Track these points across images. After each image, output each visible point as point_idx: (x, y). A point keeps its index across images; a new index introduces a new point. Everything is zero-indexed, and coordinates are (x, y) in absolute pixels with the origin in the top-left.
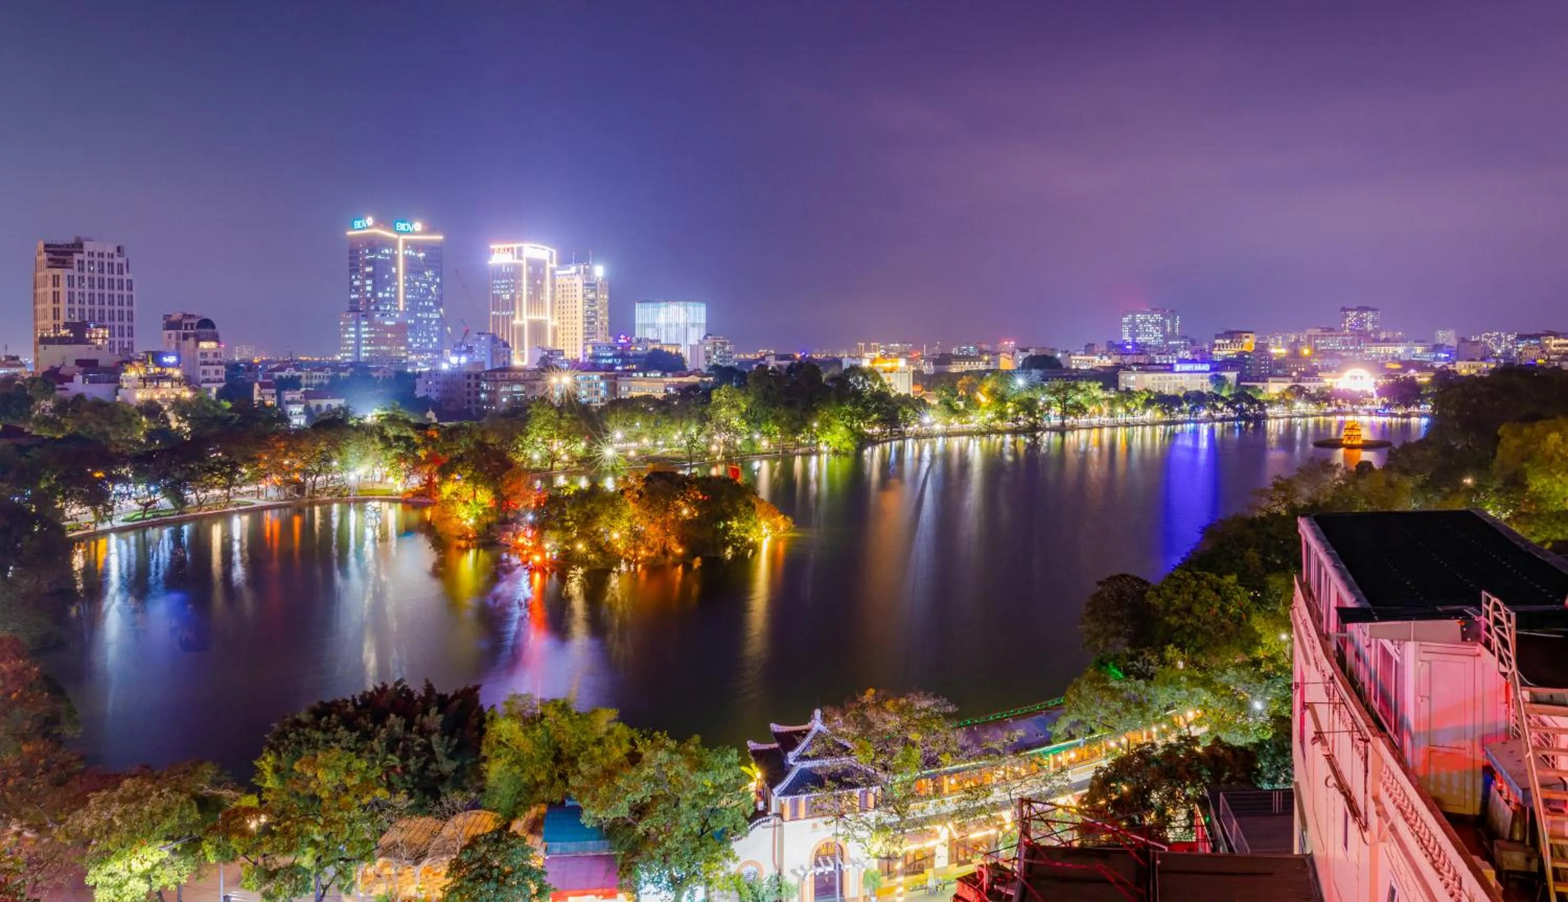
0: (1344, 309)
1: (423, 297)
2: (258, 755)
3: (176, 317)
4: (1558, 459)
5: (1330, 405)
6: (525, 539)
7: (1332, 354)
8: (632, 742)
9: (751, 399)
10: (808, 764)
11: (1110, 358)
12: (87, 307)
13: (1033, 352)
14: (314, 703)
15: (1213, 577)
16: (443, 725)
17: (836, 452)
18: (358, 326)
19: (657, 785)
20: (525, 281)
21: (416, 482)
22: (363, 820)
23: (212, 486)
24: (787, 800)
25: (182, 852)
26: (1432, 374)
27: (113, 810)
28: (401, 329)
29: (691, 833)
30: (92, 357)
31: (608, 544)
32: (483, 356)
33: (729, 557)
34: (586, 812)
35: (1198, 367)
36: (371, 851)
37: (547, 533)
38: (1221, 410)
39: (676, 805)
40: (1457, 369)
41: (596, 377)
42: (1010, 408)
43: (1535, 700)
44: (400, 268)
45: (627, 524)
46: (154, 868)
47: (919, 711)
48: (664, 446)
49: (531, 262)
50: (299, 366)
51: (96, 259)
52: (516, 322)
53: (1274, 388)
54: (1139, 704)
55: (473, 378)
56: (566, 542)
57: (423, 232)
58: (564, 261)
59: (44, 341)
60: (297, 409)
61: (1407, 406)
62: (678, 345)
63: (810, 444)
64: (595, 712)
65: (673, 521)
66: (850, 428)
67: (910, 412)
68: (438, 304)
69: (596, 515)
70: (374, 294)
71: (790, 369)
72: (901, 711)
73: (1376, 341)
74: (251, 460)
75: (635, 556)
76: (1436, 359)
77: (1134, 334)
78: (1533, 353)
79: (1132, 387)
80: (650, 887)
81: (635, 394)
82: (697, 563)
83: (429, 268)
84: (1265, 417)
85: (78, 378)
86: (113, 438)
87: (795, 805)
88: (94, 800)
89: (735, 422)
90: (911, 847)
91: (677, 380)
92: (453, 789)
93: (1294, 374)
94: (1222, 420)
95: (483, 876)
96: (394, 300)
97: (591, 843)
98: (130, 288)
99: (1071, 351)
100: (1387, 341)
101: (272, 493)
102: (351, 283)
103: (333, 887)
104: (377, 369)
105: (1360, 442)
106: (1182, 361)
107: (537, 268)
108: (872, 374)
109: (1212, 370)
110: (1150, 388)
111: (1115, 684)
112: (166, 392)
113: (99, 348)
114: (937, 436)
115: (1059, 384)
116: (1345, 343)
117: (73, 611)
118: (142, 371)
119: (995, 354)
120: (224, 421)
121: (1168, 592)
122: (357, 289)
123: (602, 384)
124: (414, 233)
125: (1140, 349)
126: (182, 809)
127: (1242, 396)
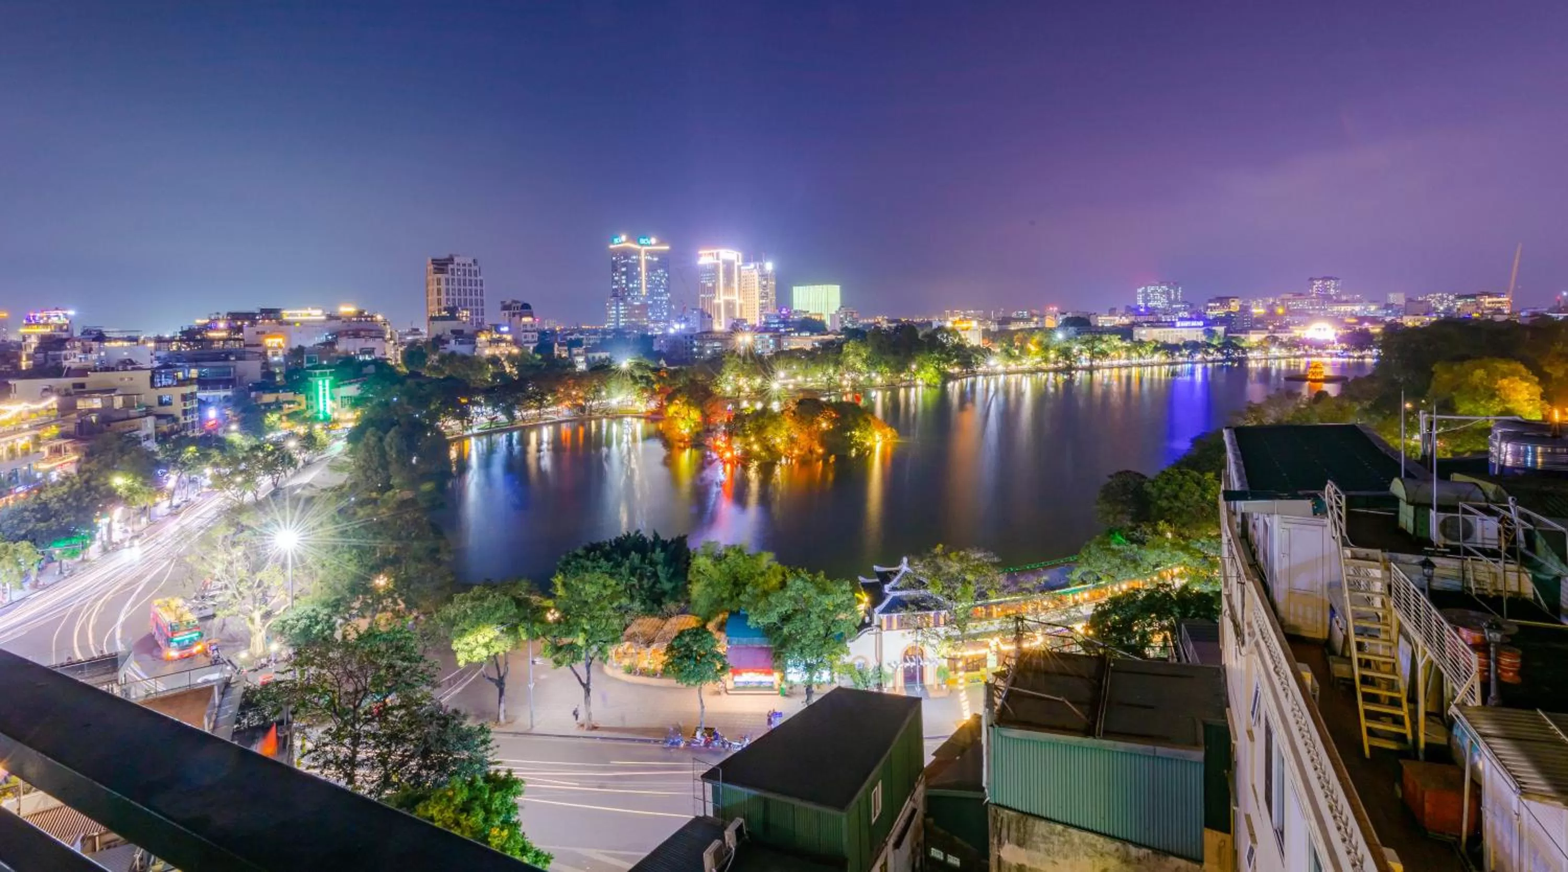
0: (1311, 279)
1: (658, 286)
2: (553, 575)
3: (508, 302)
4: (1482, 390)
5: (1299, 350)
6: (721, 442)
7: (1301, 312)
8: (784, 575)
9: (870, 349)
10: (898, 593)
11: (1127, 317)
12: (457, 297)
13: (1069, 315)
14: (587, 544)
15: (1196, 473)
16: (665, 559)
17: (928, 386)
18: (617, 306)
19: (796, 603)
20: (721, 275)
21: (653, 405)
22: (615, 617)
23: (530, 408)
24: (884, 617)
25: (506, 632)
26: (1383, 326)
27: (467, 605)
28: (644, 307)
29: (819, 635)
30: (459, 328)
31: (774, 446)
32: (696, 324)
33: (853, 455)
34: (750, 618)
35: (1194, 323)
36: (618, 637)
37: (735, 438)
38: (1212, 354)
39: (809, 616)
40: (1404, 322)
41: (767, 336)
42: (1052, 355)
43: (1355, 557)
44: (643, 269)
45: (785, 433)
46: (491, 640)
47: (974, 560)
48: (811, 382)
49: (725, 262)
50: (582, 332)
51: (462, 268)
52: (716, 301)
53: (1254, 338)
54: (1134, 561)
55: (690, 337)
56: (746, 445)
57: (656, 245)
58: (746, 261)
59: (433, 319)
60: (580, 359)
61: (1362, 349)
62: (821, 314)
63: (910, 381)
64: (760, 554)
65: (816, 432)
66: (938, 369)
67: (980, 357)
68: (667, 291)
69: (766, 427)
70: (627, 285)
71: (896, 328)
72: (961, 559)
73: (1339, 302)
74: (553, 392)
75: (791, 454)
76: (1387, 315)
77: (1146, 301)
78: (1469, 310)
79: (1143, 338)
80: (793, 670)
81: (793, 347)
82: (832, 459)
83: (661, 267)
84: (1247, 359)
85: (453, 342)
86: (473, 378)
87: (890, 620)
88: (457, 598)
89: (859, 365)
90: (970, 652)
91: (820, 337)
92: (671, 600)
93: (1271, 327)
94: (1213, 361)
95: (687, 656)
96: (639, 289)
97: (756, 639)
98: (481, 285)
99: (1098, 313)
100: (1346, 302)
101: (566, 412)
102: (613, 278)
103: (597, 658)
104: (629, 333)
105: (1322, 377)
106: (1182, 319)
107: (729, 266)
108: (954, 332)
109: (1204, 325)
110: (1158, 339)
111: (1114, 546)
112: (502, 350)
113: (464, 323)
114: (1000, 374)
115: (1087, 337)
116: (1312, 304)
117: (450, 485)
118: (489, 337)
119: (1042, 316)
120: (538, 367)
121: (1160, 483)
122: (617, 282)
123: (771, 341)
124: (651, 245)
125: (1150, 311)
126: (507, 606)
127: (1228, 344)
